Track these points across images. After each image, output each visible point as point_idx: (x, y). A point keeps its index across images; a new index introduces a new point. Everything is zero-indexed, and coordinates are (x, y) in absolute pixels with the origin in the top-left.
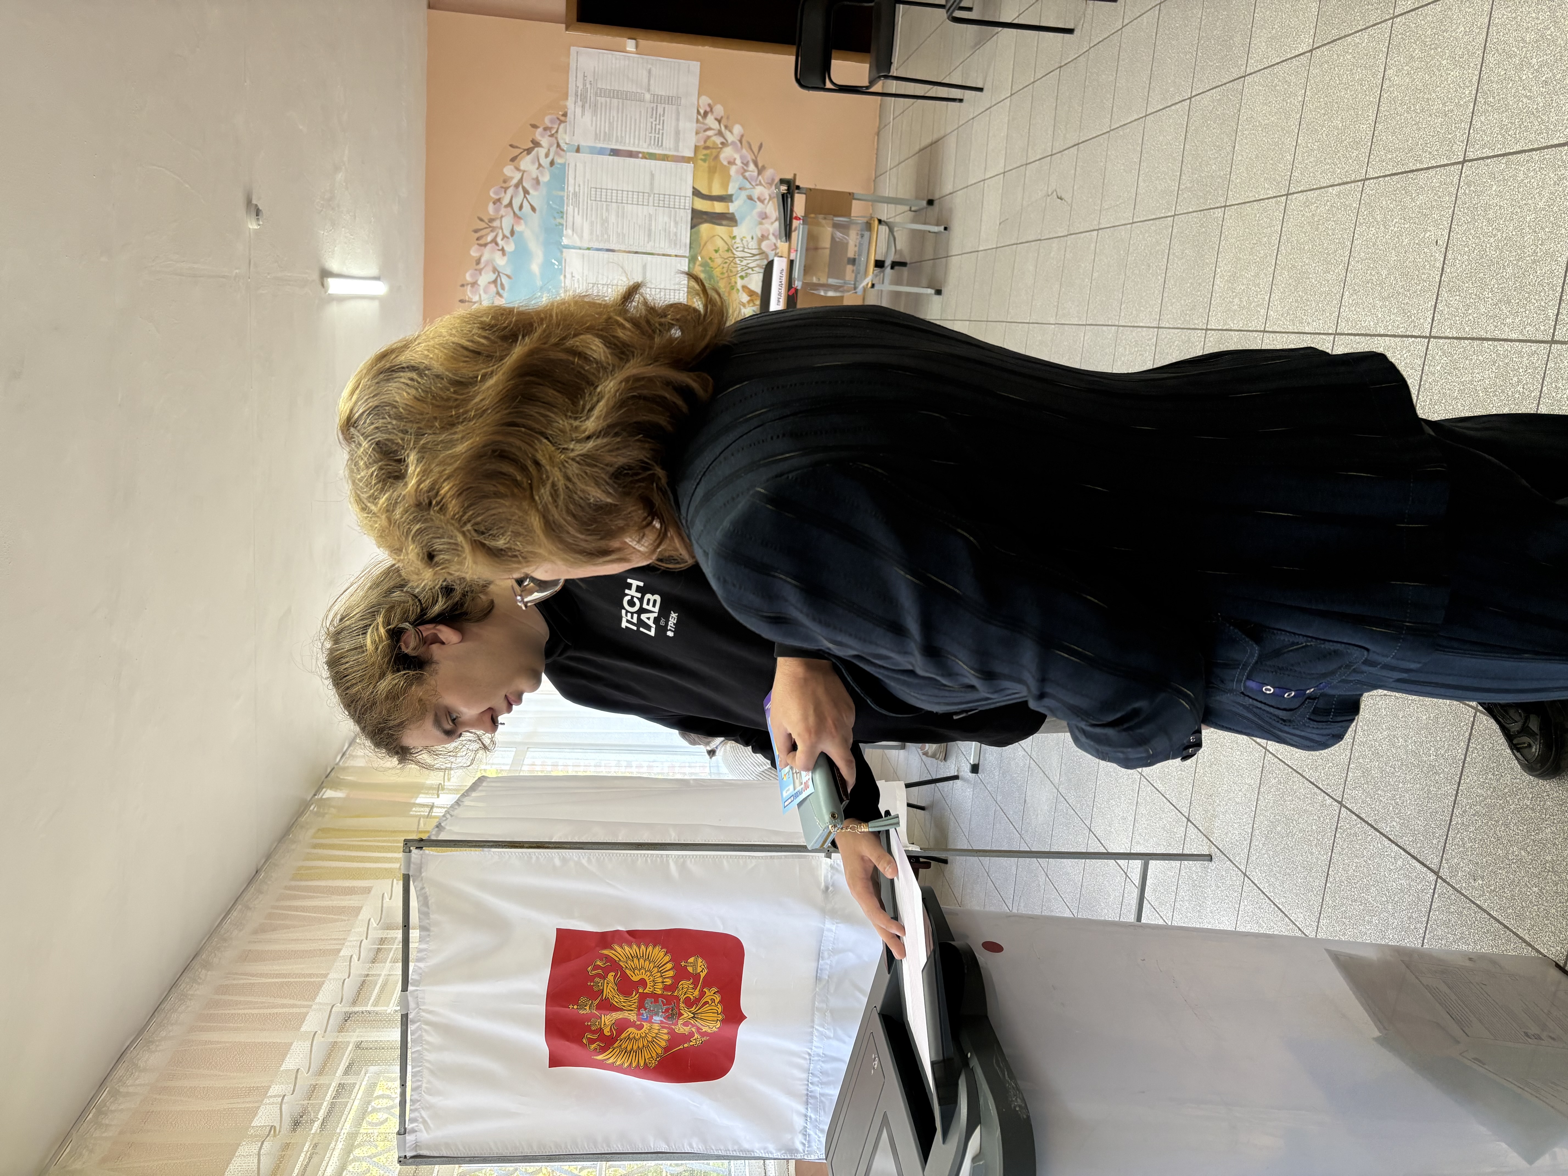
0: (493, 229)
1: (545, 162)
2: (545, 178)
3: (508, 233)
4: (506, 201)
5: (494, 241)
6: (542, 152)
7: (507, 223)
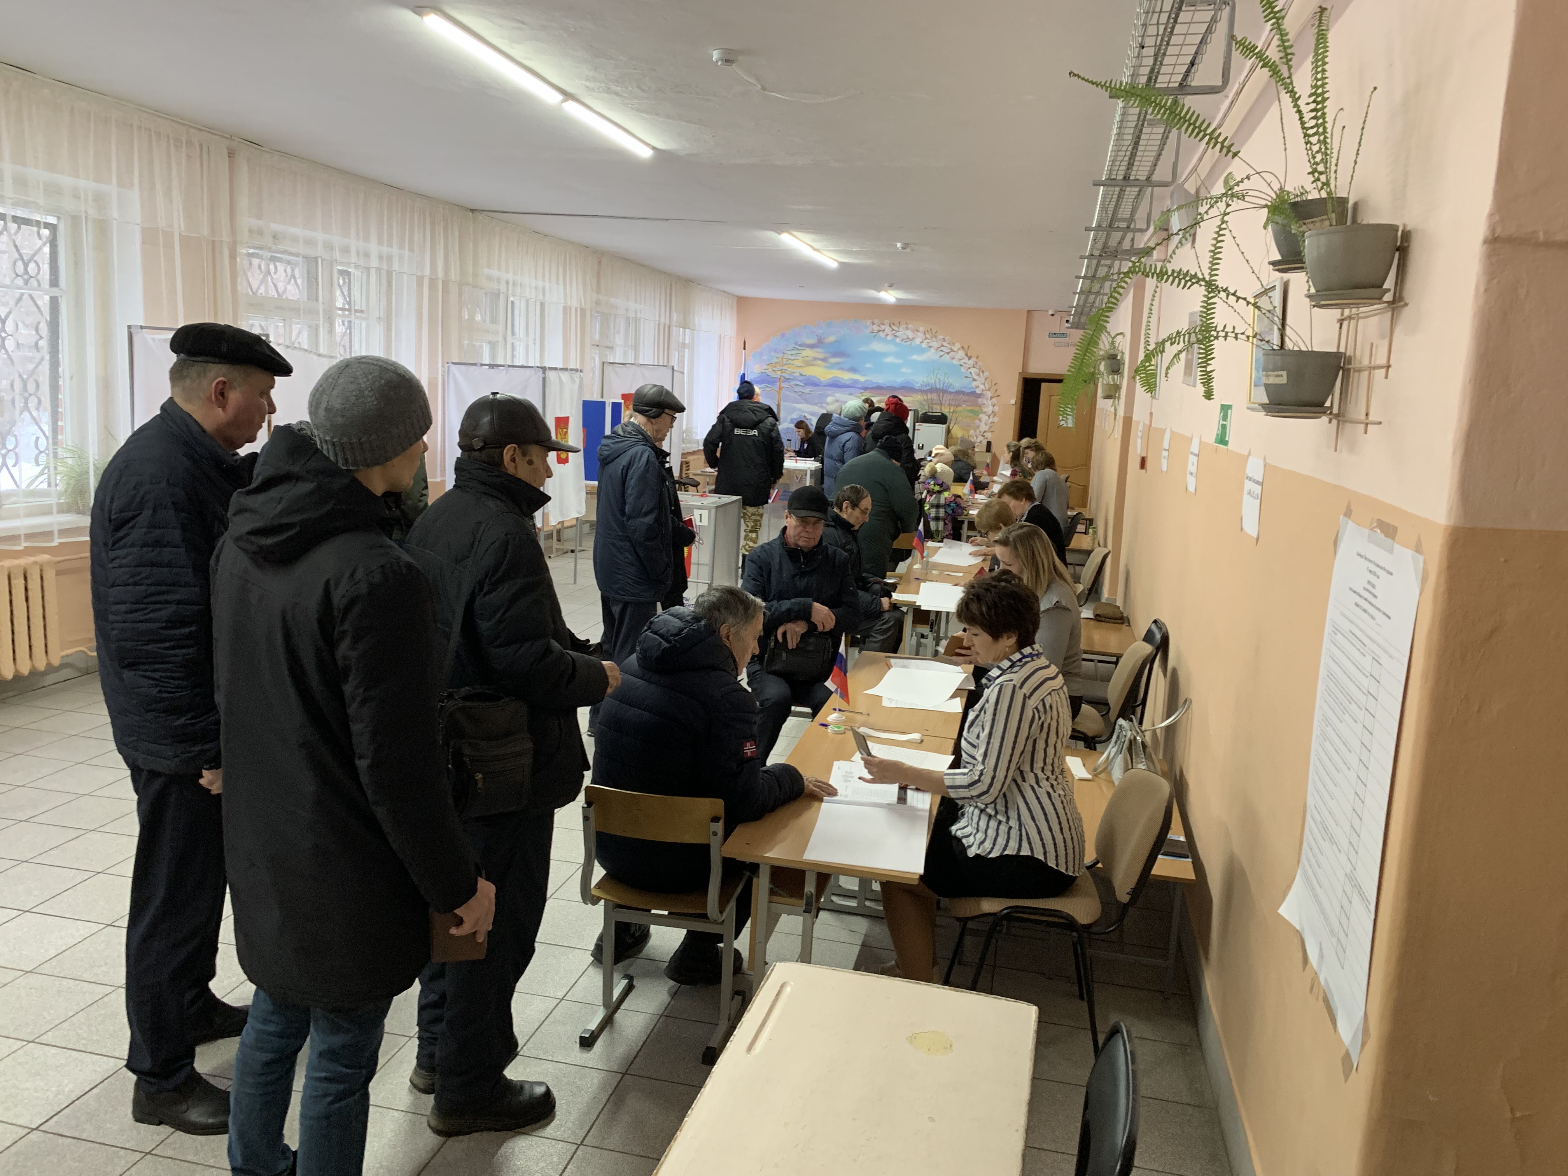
0: (932, 338)
1: (962, 362)
2: (955, 362)
3: (930, 344)
4: (945, 344)
5: (926, 338)
6: (966, 360)
7: (935, 344)
